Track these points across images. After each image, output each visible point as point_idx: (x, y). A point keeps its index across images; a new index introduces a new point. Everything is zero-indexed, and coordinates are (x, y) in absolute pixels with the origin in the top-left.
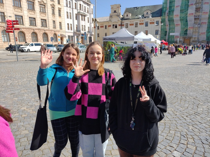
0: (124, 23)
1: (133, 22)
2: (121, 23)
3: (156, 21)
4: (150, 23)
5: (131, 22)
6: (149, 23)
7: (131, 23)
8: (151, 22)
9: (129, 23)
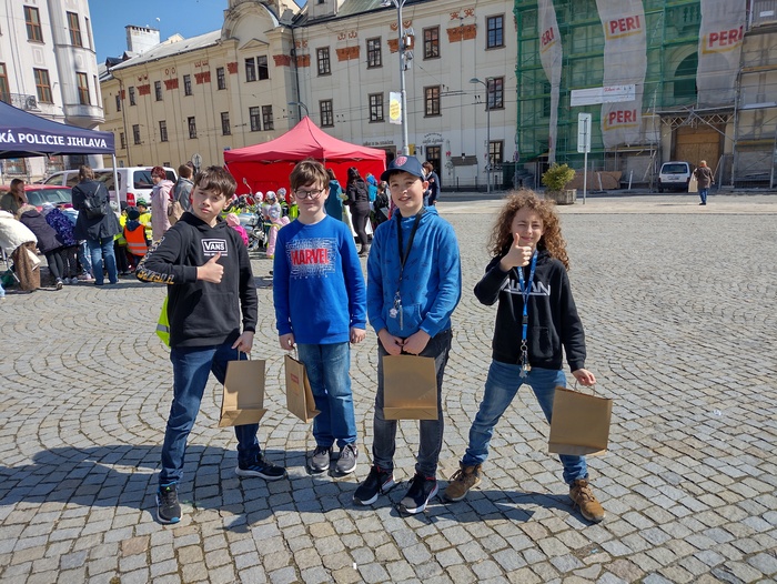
0: (309, 43)
1: (354, 35)
2: (293, 51)
3: (488, 19)
4: (449, 31)
5: (342, 36)
6: (444, 37)
7: (343, 46)
8: (456, 24)
9: (334, 44)
